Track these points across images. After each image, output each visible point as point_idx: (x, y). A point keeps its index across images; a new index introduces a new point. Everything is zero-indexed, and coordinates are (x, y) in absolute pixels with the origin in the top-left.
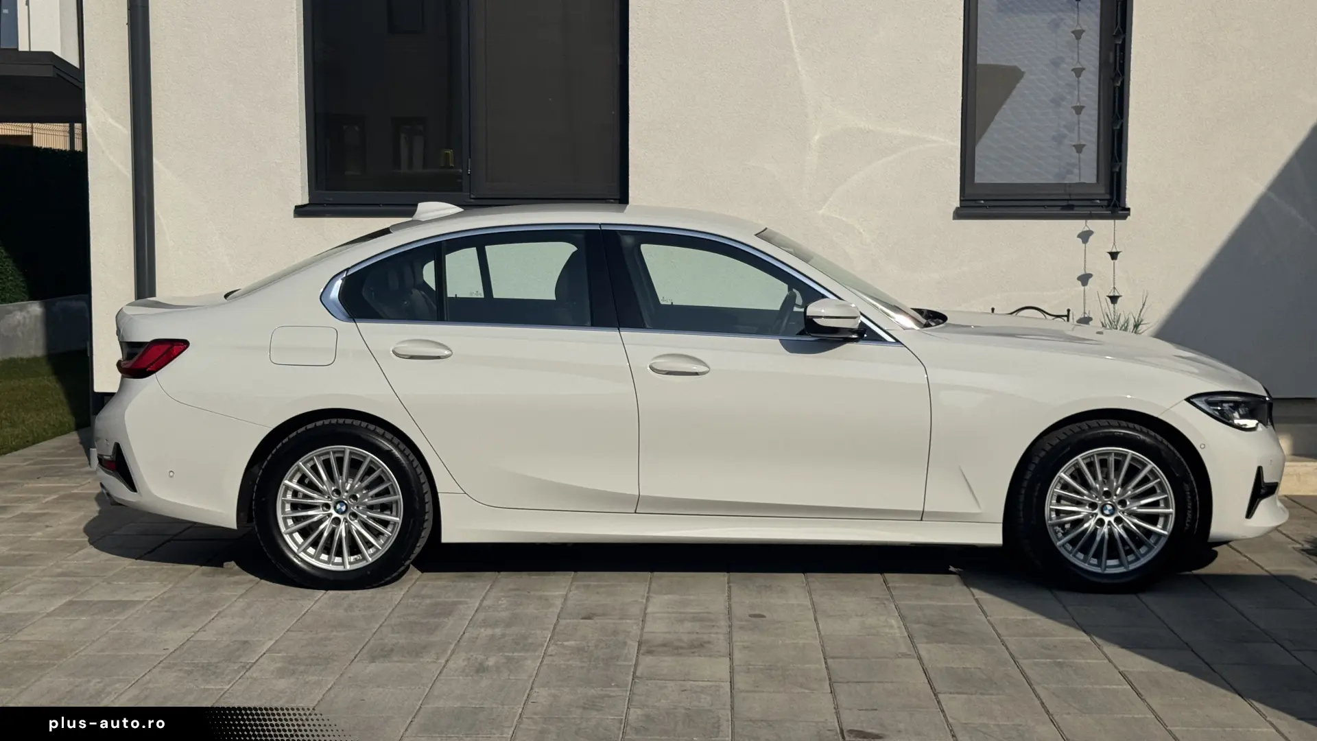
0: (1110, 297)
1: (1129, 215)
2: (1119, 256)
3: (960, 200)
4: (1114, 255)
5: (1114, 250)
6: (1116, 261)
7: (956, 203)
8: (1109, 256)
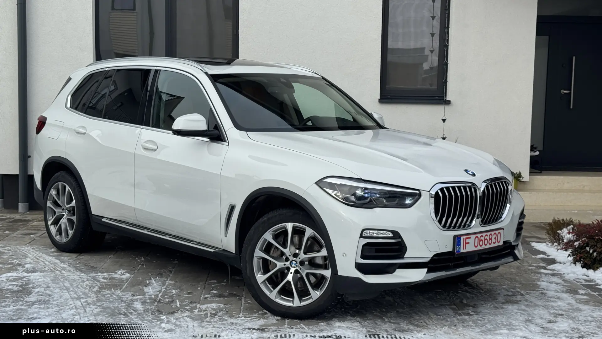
0: (442, 138)
1: (450, 103)
2: (446, 121)
5: (444, 118)
6: (445, 123)
7: (379, 97)
8: (442, 120)
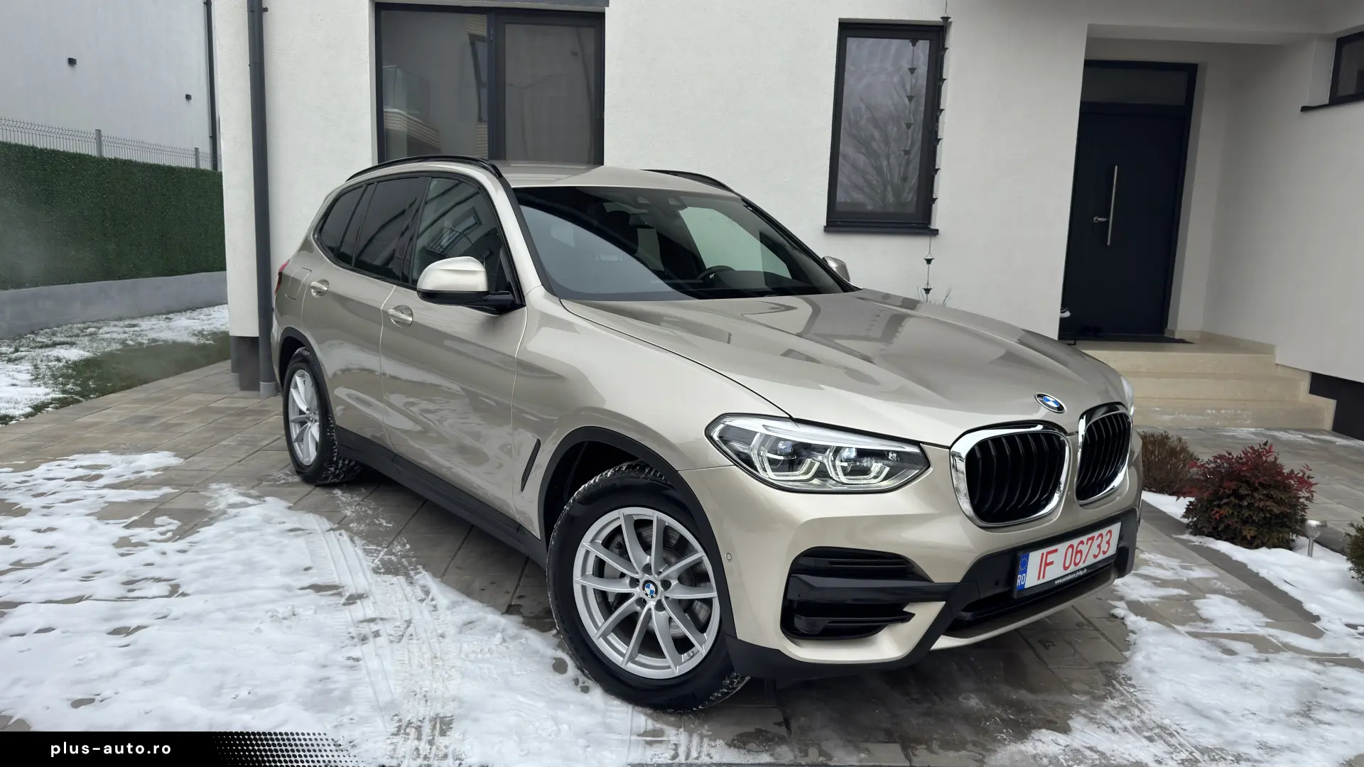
0: (925, 289)
1: (938, 234)
2: (932, 261)
3: (827, 221)
4: (929, 261)
5: (929, 257)
6: (930, 265)
7: (825, 224)
8: (925, 262)
